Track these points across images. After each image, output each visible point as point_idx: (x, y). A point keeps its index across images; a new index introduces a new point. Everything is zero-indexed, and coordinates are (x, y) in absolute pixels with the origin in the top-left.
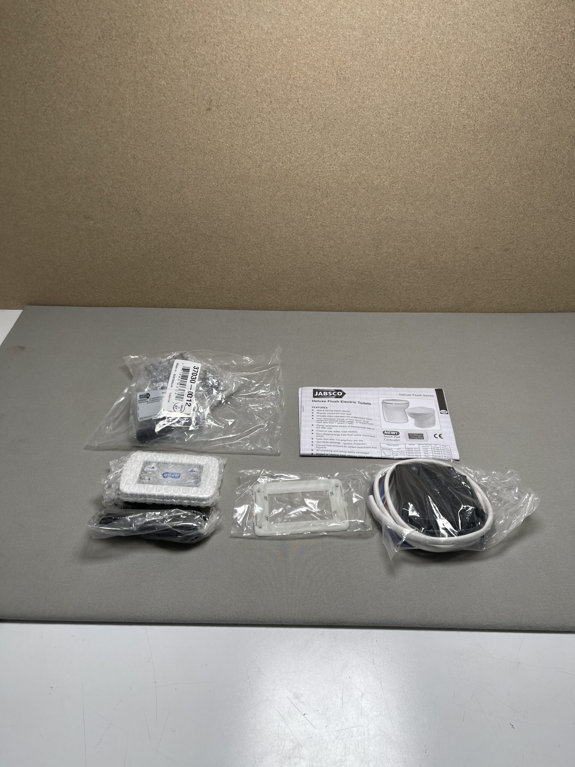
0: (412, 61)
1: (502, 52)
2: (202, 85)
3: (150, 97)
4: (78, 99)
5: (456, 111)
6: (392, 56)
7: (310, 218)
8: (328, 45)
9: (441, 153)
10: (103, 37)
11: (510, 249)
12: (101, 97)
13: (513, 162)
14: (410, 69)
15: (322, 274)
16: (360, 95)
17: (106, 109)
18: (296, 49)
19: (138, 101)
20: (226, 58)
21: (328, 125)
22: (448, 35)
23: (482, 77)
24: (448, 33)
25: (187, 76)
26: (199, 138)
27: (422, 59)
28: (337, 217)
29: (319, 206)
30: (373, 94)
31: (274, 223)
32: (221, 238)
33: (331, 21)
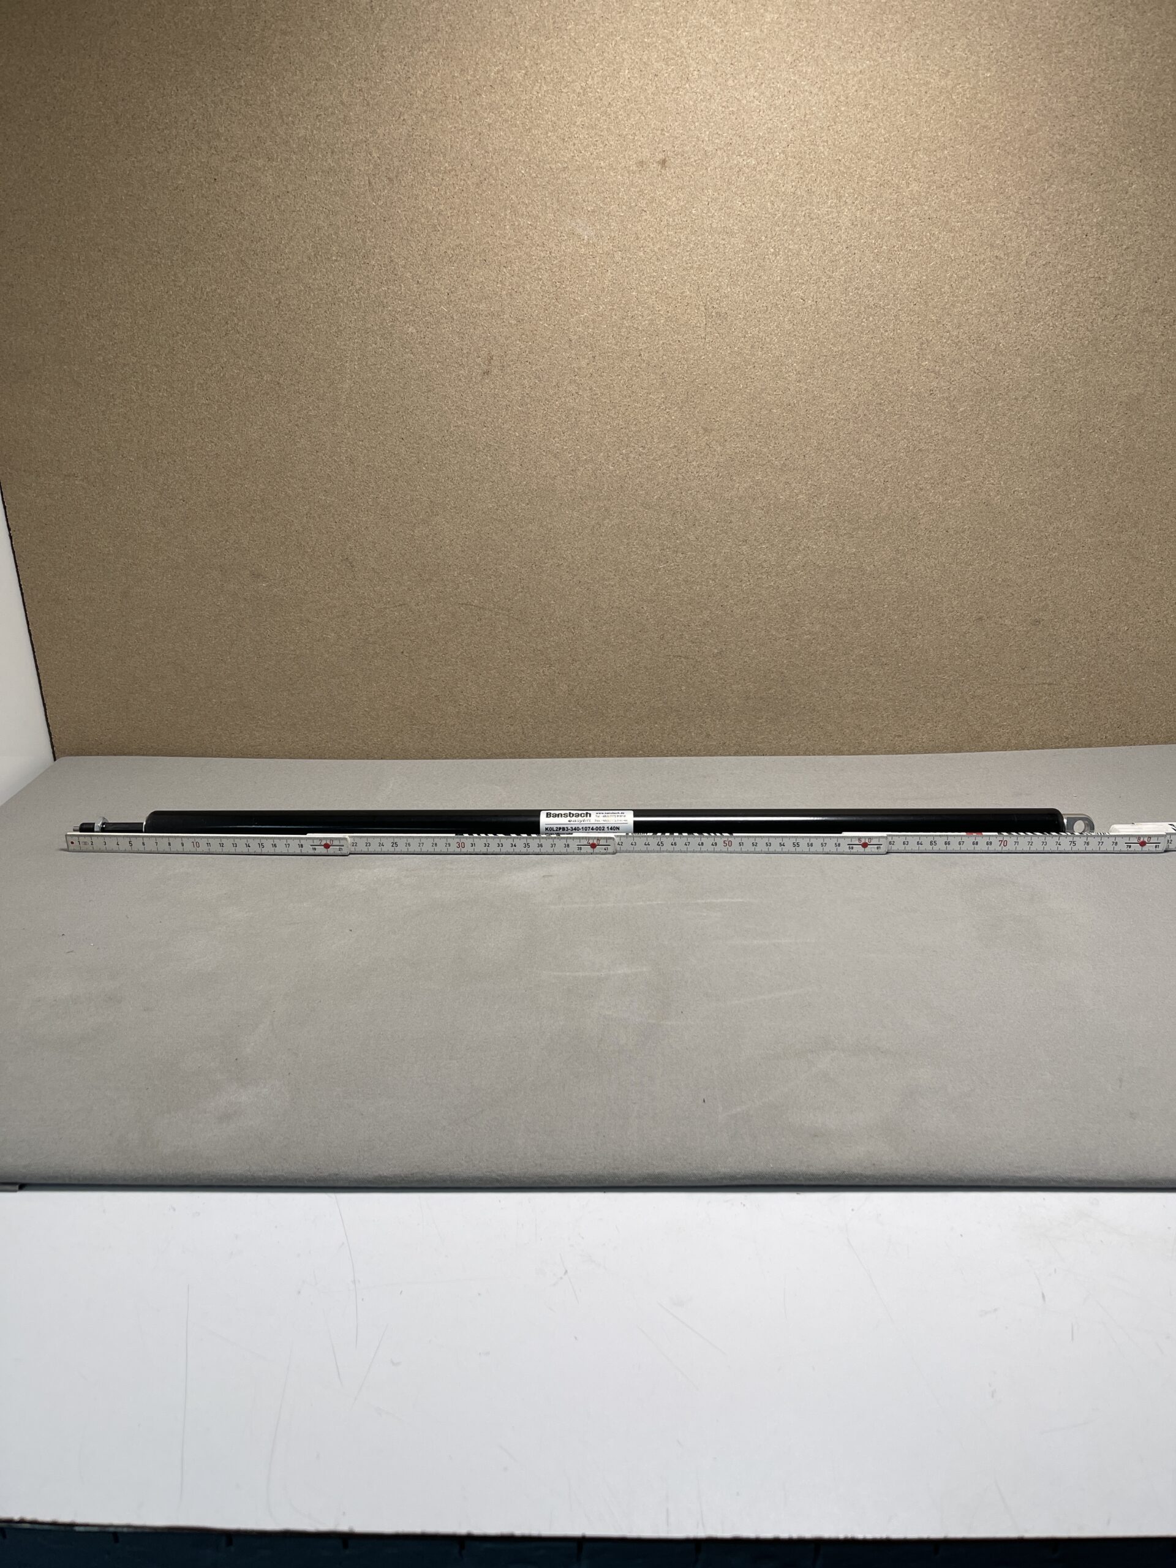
0: (831, 283)
1: (983, 262)
2: (477, 332)
3: (388, 355)
4: (264, 361)
5: (914, 366)
6: (798, 276)
7: (664, 568)
8: (688, 262)
9: (894, 439)
10: (315, 255)
11: (1043, 620)
12: (304, 358)
13: (1025, 453)
14: (829, 297)
15: (689, 680)
16: (747, 342)
17: (311, 377)
18: (635, 269)
19: (367, 363)
20: (519, 287)
21: (693, 394)
22: (889, 238)
23: (953, 305)
24: (889, 234)
25: (452, 317)
26: (468, 424)
27: (848, 280)
28: (715, 565)
29: (681, 544)
30: (768, 340)
31: (598, 578)
32: (500, 611)
33: (693, 221)
